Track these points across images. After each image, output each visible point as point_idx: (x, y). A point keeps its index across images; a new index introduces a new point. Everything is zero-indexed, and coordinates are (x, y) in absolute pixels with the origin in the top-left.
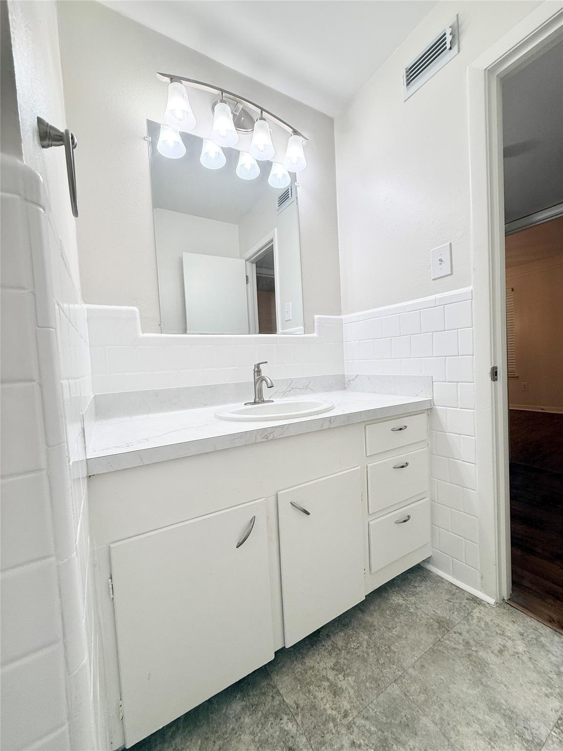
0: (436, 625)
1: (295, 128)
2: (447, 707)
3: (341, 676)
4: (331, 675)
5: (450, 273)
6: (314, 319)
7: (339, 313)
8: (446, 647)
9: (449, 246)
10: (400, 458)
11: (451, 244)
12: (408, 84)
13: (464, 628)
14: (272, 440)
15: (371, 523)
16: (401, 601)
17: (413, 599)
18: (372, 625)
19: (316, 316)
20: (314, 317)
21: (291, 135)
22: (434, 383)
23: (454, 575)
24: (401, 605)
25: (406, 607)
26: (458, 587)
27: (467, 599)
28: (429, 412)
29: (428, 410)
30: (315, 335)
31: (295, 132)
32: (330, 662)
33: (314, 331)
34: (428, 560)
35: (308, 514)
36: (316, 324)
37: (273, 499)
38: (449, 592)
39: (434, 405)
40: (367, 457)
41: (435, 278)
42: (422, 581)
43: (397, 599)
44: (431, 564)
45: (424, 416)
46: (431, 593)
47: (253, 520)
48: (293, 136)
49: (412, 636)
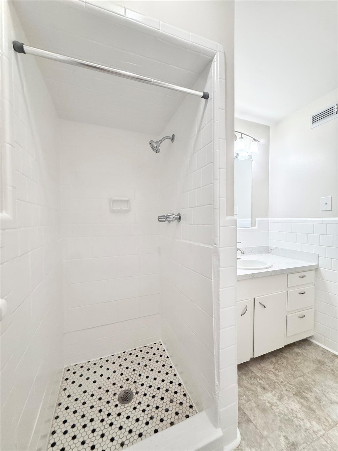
0: (317, 362)
1: (254, 138)
2: (324, 387)
3: (277, 371)
4: (273, 370)
5: (330, 210)
6: (256, 221)
7: (267, 216)
8: (322, 370)
9: (331, 198)
10: (302, 290)
11: (332, 197)
12: (313, 123)
13: (331, 365)
14: (254, 278)
15: (288, 315)
16: (299, 351)
17: (305, 351)
18: (287, 357)
19: (257, 219)
20: (256, 219)
21: (252, 141)
22: (319, 257)
23: (325, 345)
24: (300, 353)
25: (302, 354)
26: (327, 350)
27: (332, 355)
28: (316, 270)
29: (316, 269)
30: (256, 228)
31: (255, 140)
32: (272, 366)
33: (256, 226)
34: (311, 337)
35: (265, 307)
36: (257, 222)
37: (253, 299)
38: (322, 351)
39: (319, 267)
40: (287, 287)
41: (322, 210)
42: (308, 345)
43: (297, 350)
44: (313, 339)
45: (314, 272)
46: (314, 351)
47: (247, 307)
48: (253, 142)
49: (306, 363)
